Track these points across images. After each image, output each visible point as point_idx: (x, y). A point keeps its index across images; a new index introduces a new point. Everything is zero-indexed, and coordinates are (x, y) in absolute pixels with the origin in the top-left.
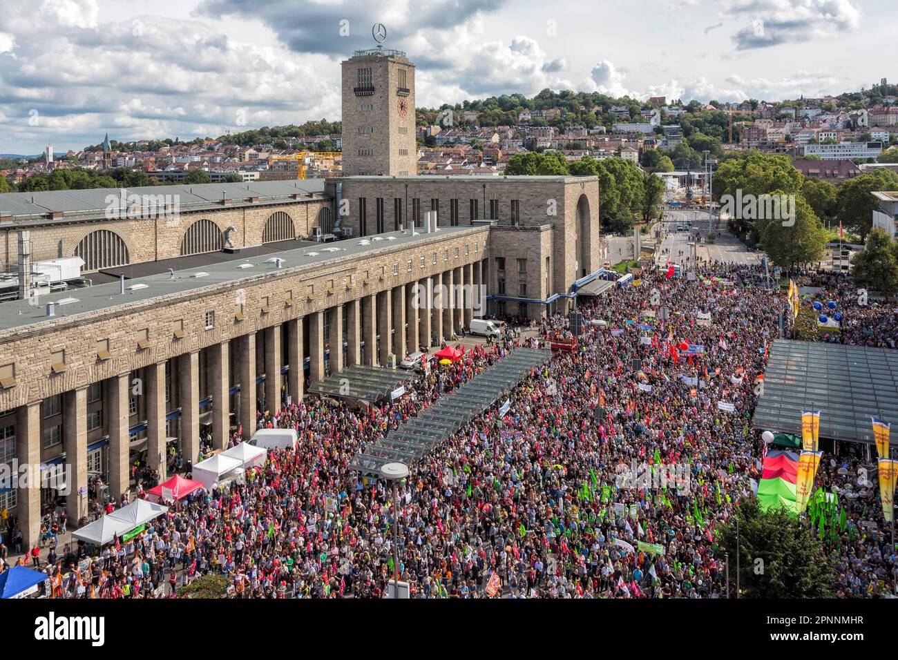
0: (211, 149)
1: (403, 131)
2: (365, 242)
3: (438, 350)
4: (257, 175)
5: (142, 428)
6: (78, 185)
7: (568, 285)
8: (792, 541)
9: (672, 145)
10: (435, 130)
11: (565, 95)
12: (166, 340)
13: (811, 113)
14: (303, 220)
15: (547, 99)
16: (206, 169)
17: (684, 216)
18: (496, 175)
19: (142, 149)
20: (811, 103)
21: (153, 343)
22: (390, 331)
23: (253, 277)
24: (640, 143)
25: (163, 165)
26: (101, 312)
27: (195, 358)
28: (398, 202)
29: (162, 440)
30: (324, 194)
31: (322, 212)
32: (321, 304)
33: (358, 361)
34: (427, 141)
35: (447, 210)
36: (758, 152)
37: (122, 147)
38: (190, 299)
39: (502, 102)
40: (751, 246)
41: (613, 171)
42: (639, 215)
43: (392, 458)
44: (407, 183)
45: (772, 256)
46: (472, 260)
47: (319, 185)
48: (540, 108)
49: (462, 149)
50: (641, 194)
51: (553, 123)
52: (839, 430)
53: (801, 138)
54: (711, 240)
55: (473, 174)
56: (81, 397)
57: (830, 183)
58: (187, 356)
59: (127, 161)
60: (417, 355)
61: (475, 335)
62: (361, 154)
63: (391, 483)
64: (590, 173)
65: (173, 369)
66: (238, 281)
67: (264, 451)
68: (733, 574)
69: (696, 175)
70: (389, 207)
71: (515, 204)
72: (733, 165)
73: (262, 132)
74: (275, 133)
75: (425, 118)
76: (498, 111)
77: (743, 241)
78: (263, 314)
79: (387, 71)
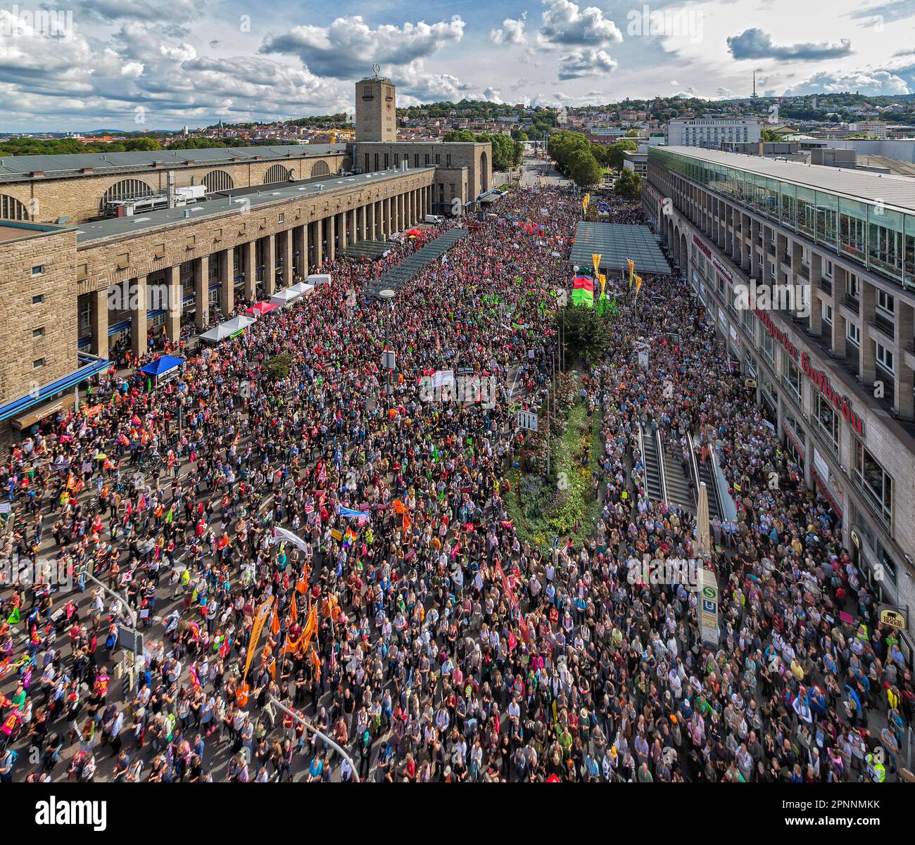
0: (281, 127)
1: (389, 119)
2: (368, 176)
3: (407, 231)
4: (307, 142)
5: (241, 276)
6: (202, 147)
7: (476, 197)
8: (589, 318)
9: (528, 128)
10: (406, 119)
11: (473, 102)
12: (256, 229)
13: (594, 113)
14: (334, 165)
15: (464, 104)
16: (278, 138)
17: (534, 162)
18: (438, 142)
19: (242, 127)
20: (594, 109)
21: (248, 231)
22: (382, 222)
23: (306, 195)
24: (512, 127)
25: (253, 136)
26: (217, 214)
27: (272, 239)
28: (386, 155)
29: (254, 283)
30: (345, 151)
31: (344, 160)
32: (345, 208)
33: (365, 238)
34: (401, 124)
35: (413, 159)
36: (569, 132)
37: (226, 126)
38: (270, 206)
39: (441, 105)
40: (566, 177)
41: (498, 140)
42: (511, 162)
43: (385, 287)
44: (391, 146)
45: (576, 182)
46: (426, 185)
47: (343, 147)
48: (461, 109)
49: (420, 129)
50: (512, 152)
51: (467, 116)
52: (610, 264)
53: (590, 125)
54: (547, 174)
55: (425, 141)
56: (205, 262)
57: (604, 147)
58: (268, 237)
59: (232, 134)
60: (397, 234)
61: (428, 223)
62: (366, 131)
63: (384, 300)
64: (486, 141)
65: (260, 245)
66: (297, 197)
67: (313, 286)
68: (561, 336)
69: (539, 142)
70: (382, 159)
71: (449, 157)
72: (557, 138)
73: (311, 119)
74: (317, 120)
75: (400, 112)
76: (439, 110)
77: (562, 174)
78: (312, 214)
79: (380, 89)
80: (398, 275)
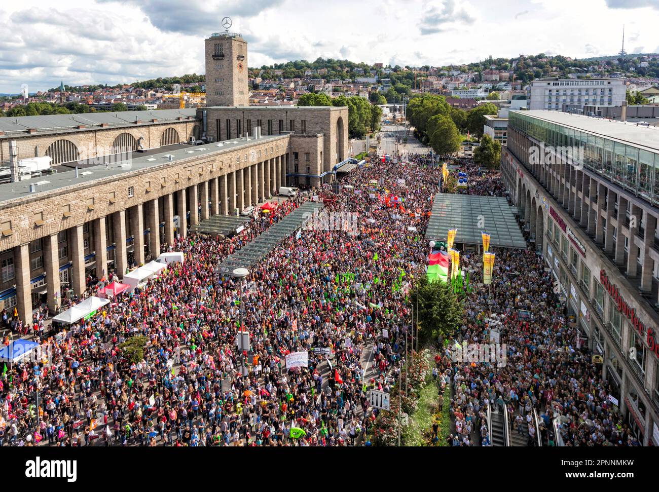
0: (127, 91)
1: (241, 80)
2: (220, 144)
3: (262, 205)
4: (155, 106)
5: (92, 255)
6: (45, 113)
7: (332, 167)
8: (444, 296)
9: (386, 89)
10: (259, 80)
11: (330, 61)
12: (105, 205)
13: (456, 73)
14: (184, 132)
15: (320, 63)
16: (125, 103)
17: (392, 128)
18: (292, 106)
19: (85, 90)
20: (455, 68)
21: (97, 206)
22: (235, 195)
23: (156, 166)
24: (370, 89)
25: (98, 100)
26: (64, 189)
27: (123, 214)
28: (238, 121)
29: (105, 262)
30: (196, 117)
31: (195, 128)
32: (196, 181)
33: (217, 212)
34: (254, 87)
35: (266, 126)
36: (429, 94)
37: (72, 90)
38: (119, 180)
39: (296, 65)
40: (425, 144)
41: (355, 104)
42: (368, 128)
43: (239, 265)
44: (243, 111)
45: (435, 150)
46: (280, 154)
47: (193, 112)
48: (316, 68)
49: (274, 91)
50: (370, 116)
51: (323, 77)
52: (466, 238)
53: (450, 87)
54: (405, 141)
55: (279, 105)
56: (54, 240)
57: (464, 111)
58: (118, 213)
59: (76, 98)
60: (250, 208)
61: (282, 196)
62: (217, 94)
63: (238, 279)
64: (343, 105)
65: (110, 221)
66: (147, 169)
67: (165, 266)
68: (415, 315)
69: (398, 106)
70: (234, 125)
71: (303, 122)
72: (416, 101)
73: (158, 81)
74: (165, 81)
75: (252, 73)
76: (293, 69)
77: (421, 142)
78: (162, 187)
79: (231, 45)
80: (252, 253)
